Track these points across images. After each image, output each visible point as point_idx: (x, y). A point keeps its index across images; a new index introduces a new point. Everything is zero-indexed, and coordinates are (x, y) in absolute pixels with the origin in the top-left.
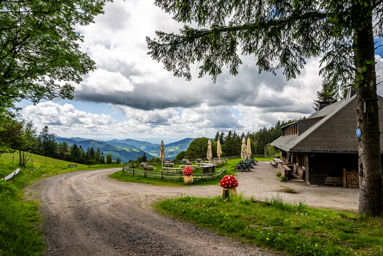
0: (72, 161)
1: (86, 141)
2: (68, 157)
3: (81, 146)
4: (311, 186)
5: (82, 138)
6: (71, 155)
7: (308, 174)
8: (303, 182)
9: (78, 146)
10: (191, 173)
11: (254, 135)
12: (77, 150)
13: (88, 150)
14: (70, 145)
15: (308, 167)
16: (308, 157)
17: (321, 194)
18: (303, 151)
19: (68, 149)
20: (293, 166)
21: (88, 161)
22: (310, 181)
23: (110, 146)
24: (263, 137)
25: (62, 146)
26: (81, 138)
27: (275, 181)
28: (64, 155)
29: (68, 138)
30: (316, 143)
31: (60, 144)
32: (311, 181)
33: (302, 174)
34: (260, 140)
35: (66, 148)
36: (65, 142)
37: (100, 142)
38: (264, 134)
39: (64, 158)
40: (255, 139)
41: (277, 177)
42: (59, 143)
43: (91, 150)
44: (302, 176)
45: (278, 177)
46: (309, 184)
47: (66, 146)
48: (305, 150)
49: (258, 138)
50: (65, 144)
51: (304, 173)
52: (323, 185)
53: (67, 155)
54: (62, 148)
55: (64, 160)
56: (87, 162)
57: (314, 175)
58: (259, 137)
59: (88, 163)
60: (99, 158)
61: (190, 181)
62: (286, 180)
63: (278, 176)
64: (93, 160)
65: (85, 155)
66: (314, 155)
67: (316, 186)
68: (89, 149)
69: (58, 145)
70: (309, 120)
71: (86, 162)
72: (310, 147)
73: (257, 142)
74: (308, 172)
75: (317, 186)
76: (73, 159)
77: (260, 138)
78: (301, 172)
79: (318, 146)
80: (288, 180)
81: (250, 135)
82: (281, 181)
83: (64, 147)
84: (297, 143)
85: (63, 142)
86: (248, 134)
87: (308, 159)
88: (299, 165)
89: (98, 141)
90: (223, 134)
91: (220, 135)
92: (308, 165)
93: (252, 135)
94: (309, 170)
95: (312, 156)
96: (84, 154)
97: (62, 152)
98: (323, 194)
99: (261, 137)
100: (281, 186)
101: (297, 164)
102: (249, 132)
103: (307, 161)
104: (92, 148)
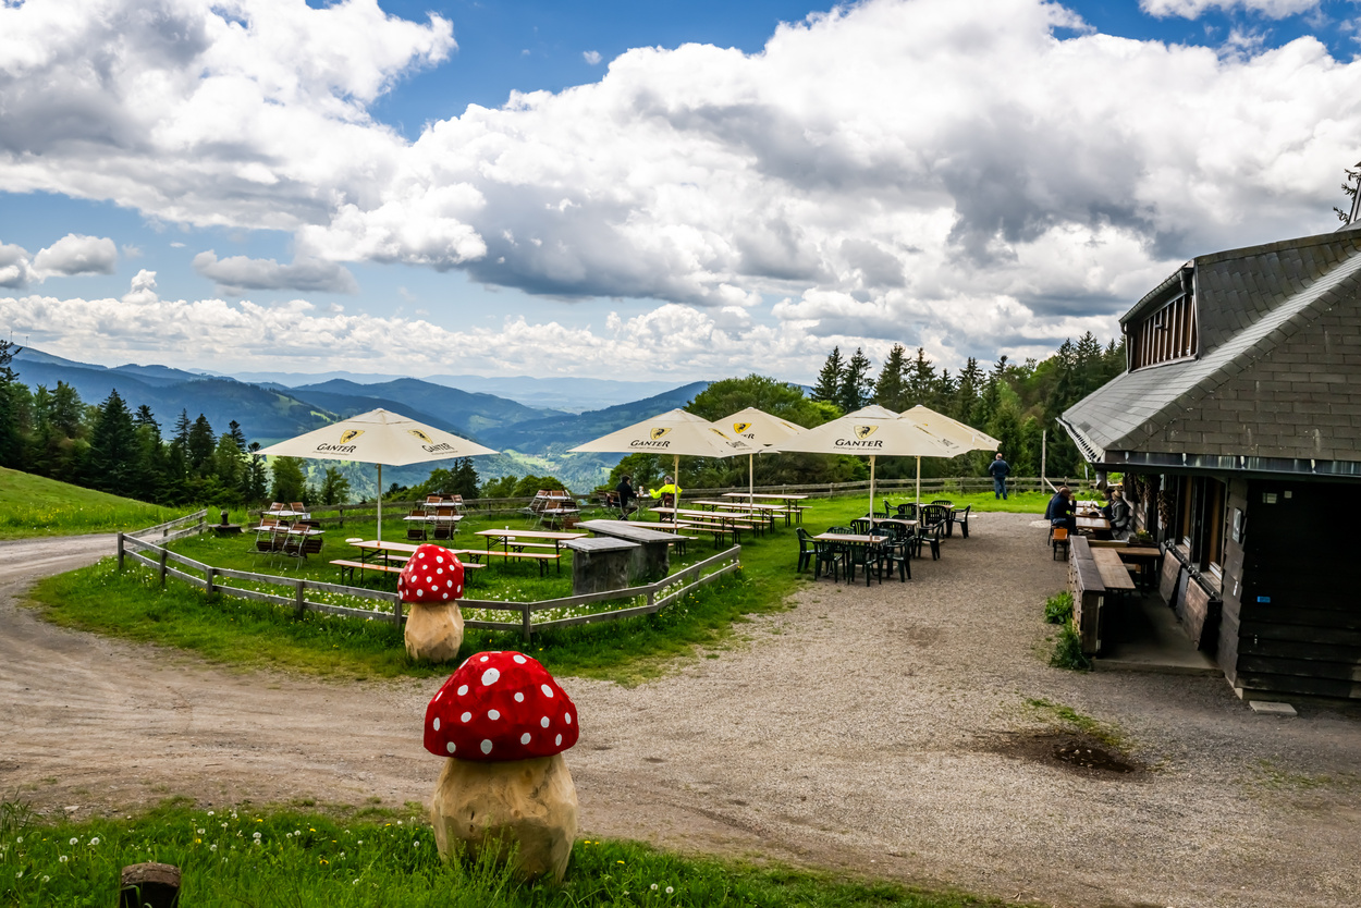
0: (98, 481)
1: (198, 382)
2: (77, 461)
3: (145, 410)
4: (1247, 708)
5: (176, 370)
6: (92, 454)
7: (1237, 622)
8: (1203, 674)
9: (132, 409)
10: (443, 588)
11: (1029, 372)
12: (121, 427)
13: (184, 428)
14: (92, 399)
15: (1237, 576)
16: (1244, 507)
17: (1307, 784)
18: (1198, 464)
19: (83, 419)
20: (1161, 558)
21: (178, 486)
22: (1243, 674)
23: (313, 413)
24: (1075, 384)
25: (52, 404)
26: (171, 366)
27: (1019, 658)
28: (58, 449)
29: (110, 365)
30: (1299, 409)
31: (42, 391)
32: (1256, 674)
33: (1202, 616)
34: (1057, 397)
35: (74, 418)
36: (64, 383)
37: (264, 391)
38: (1081, 367)
39: (58, 465)
40: (1036, 393)
41: (1044, 626)
42: (33, 391)
43: (194, 427)
44: (1197, 627)
45: (1053, 628)
46: (1239, 692)
47: (72, 406)
48: (1214, 458)
49: (1051, 390)
50: (65, 395)
51: (1215, 607)
52: (1338, 704)
53: (76, 452)
54: (52, 417)
55: (59, 478)
56: (175, 490)
57: (1278, 632)
58: (1057, 384)
59: (178, 494)
60: (233, 468)
61: (434, 644)
62: (1090, 655)
63: (1054, 620)
64: (203, 477)
65: (162, 454)
66: (1288, 495)
67: (1284, 716)
68: (187, 422)
69: (30, 400)
70: (1278, 252)
71: (167, 487)
72: (1255, 435)
73: (1042, 411)
74: (1238, 610)
75: (1289, 709)
76: (103, 473)
77: (1060, 389)
78: (1195, 602)
79: (1312, 426)
80: (1101, 655)
81: (1012, 371)
82: (1054, 663)
83: (60, 412)
84: (1161, 406)
85: (56, 387)
86: (1002, 365)
87: (1242, 518)
88: (1194, 558)
89: (254, 387)
90: (859, 363)
91: (845, 367)
92: (1239, 562)
93: (1019, 372)
94: (1247, 598)
95: (1271, 499)
96: (158, 447)
97: (47, 438)
98: (1321, 792)
99: (1065, 383)
100: (1037, 704)
101: (1186, 548)
102: (1004, 358)
103: (1236, 537)
104: (202, 419)
